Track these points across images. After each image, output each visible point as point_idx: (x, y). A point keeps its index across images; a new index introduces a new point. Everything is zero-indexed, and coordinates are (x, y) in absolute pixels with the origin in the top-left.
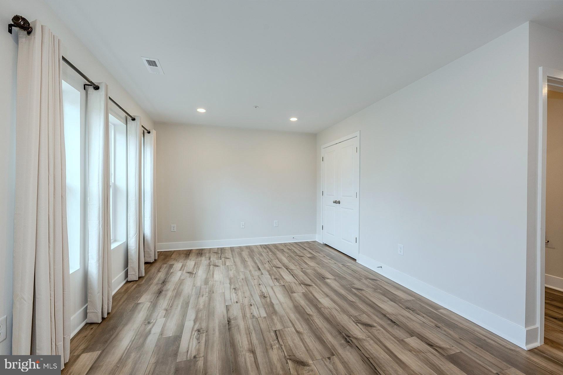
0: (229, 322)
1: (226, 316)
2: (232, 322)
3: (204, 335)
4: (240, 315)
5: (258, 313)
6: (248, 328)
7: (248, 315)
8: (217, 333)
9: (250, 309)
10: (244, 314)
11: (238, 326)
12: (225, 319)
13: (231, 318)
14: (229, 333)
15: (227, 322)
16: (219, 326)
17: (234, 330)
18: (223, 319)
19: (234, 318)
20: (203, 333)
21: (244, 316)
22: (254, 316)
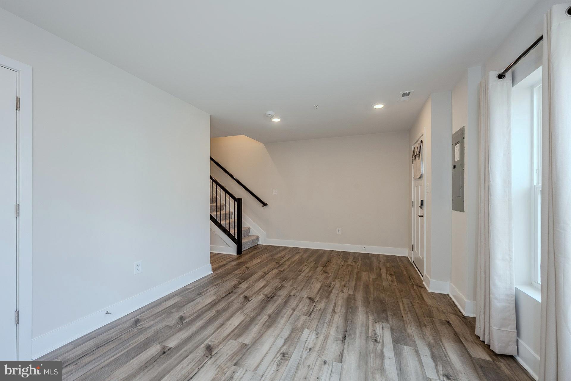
0: (344, 338)
1: (346, 346)
2: (341, 337)
3: (370, 335)
4: (330, 341)
5: (311, 335)
6: (329, 325)
7: (321, 337)
8: (358, 332)
9: (315, 345)
10: (325, 341)
11: (337, 331)
12: (347, 343)
13: (340, 342)
14: (347, 328)
15: (346, 338)
16: (355, 337)
17: (342, 329)
18: (350, 344)
19: (338, 341)
20: (371, 337)
21: (326, 338)
22: (317, 334)
